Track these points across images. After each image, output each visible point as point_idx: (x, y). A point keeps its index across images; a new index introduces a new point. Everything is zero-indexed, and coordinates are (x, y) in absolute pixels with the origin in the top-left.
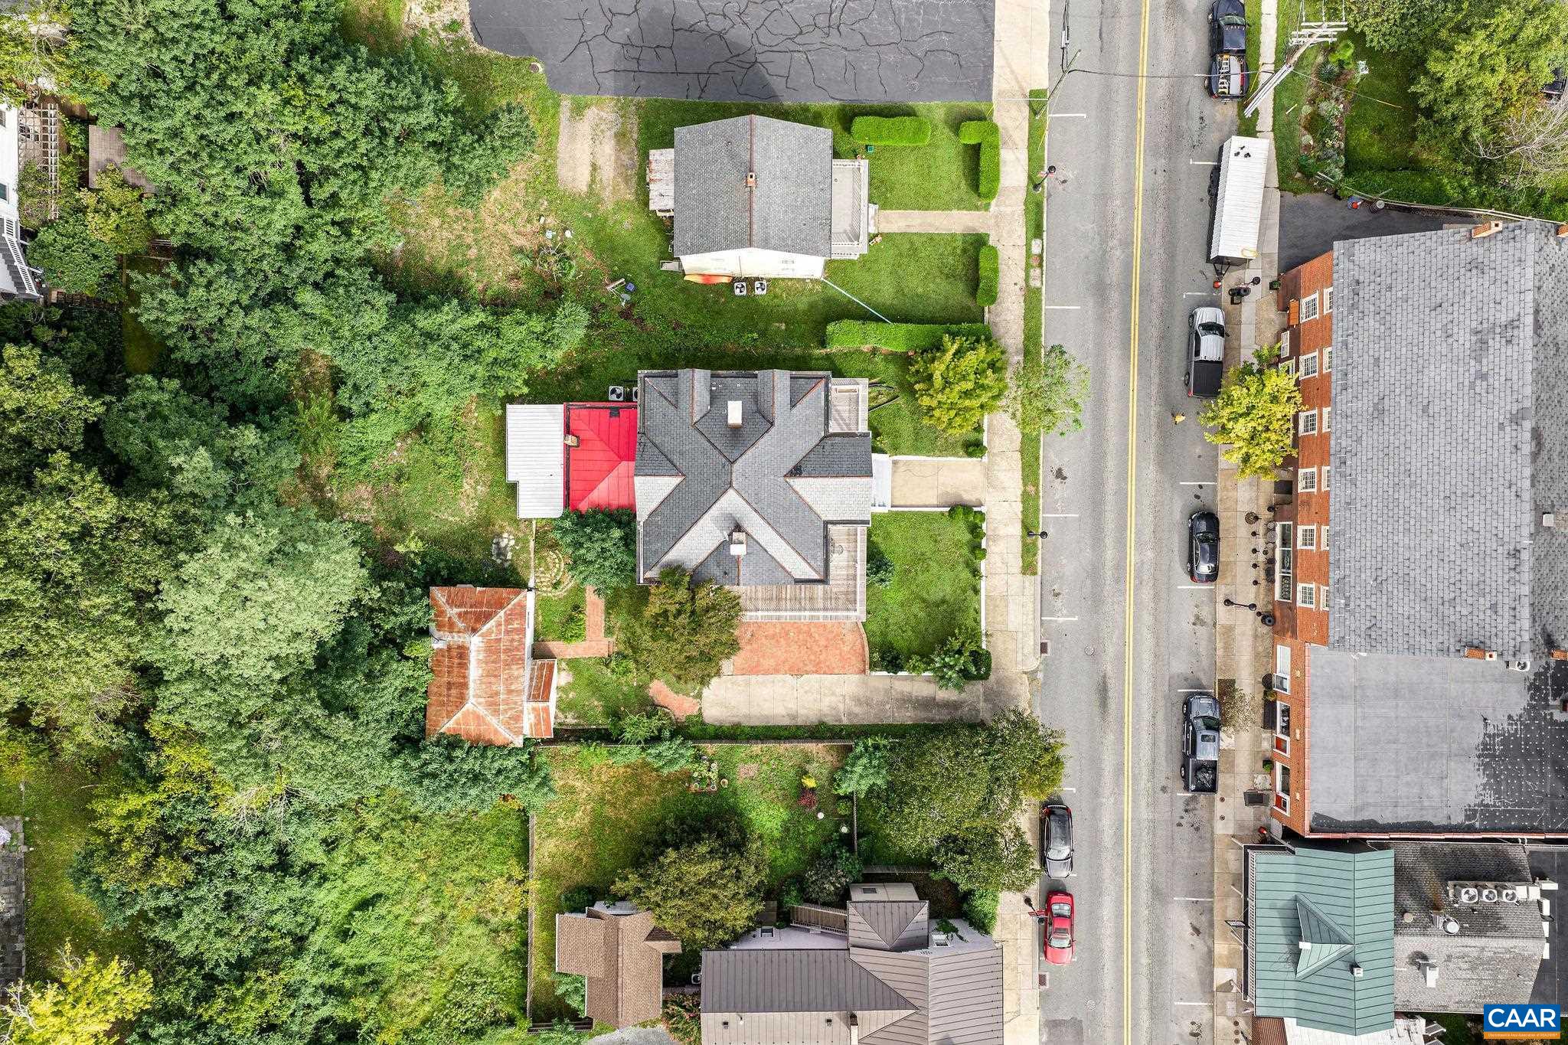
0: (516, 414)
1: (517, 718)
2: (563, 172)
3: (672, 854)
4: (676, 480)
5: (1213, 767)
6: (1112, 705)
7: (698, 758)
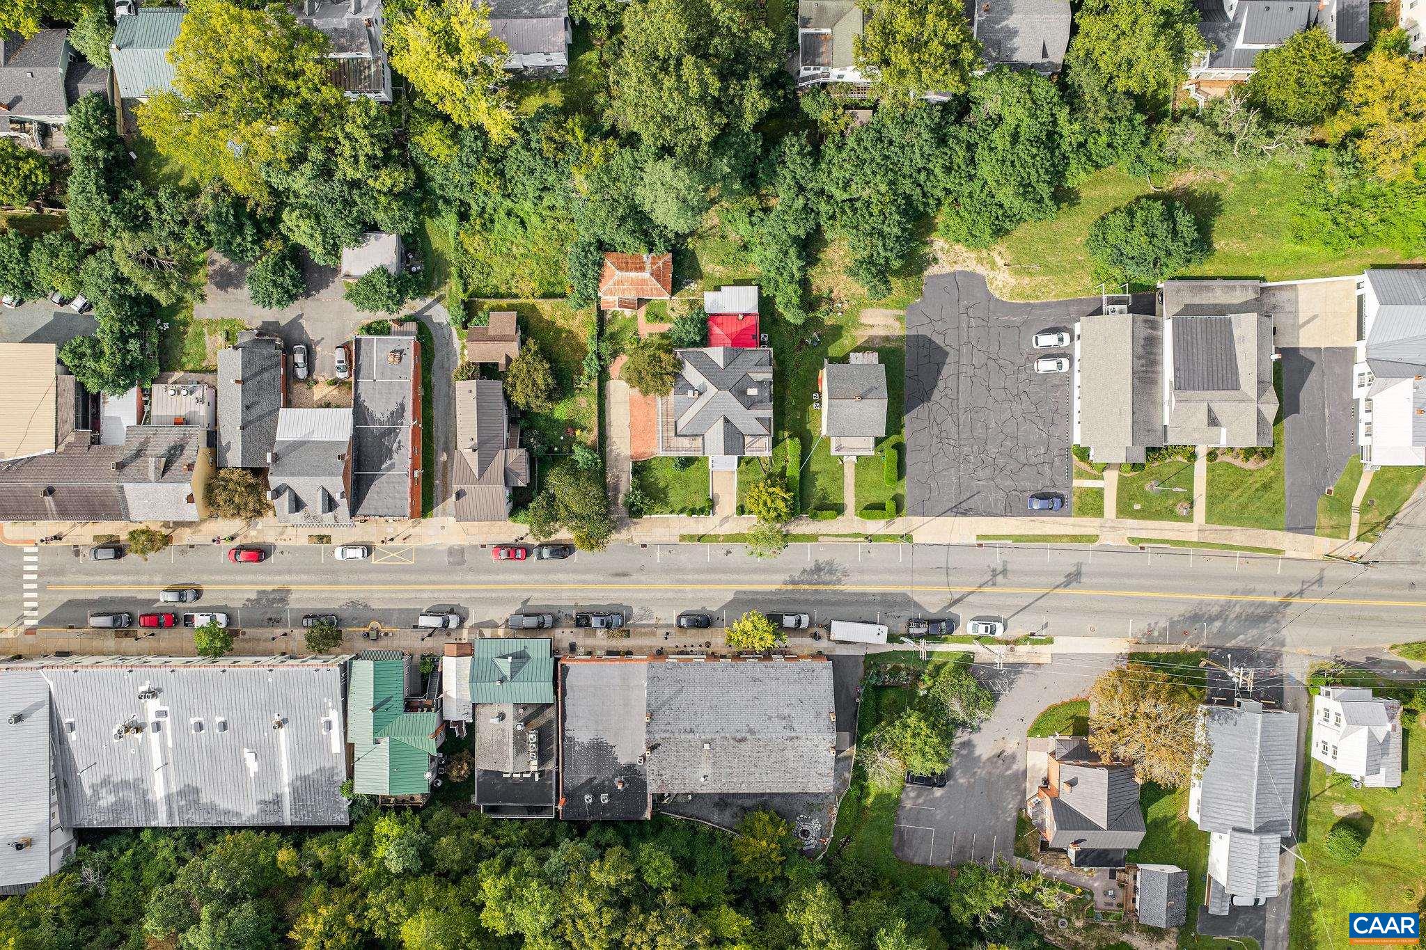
0: (753, 290)
1: (611, 293)
2: (869, 311)
3: (547, 366)
4: (722, 366)
5: (588, 625)
6: (617, 579)
7: (590, 378)
